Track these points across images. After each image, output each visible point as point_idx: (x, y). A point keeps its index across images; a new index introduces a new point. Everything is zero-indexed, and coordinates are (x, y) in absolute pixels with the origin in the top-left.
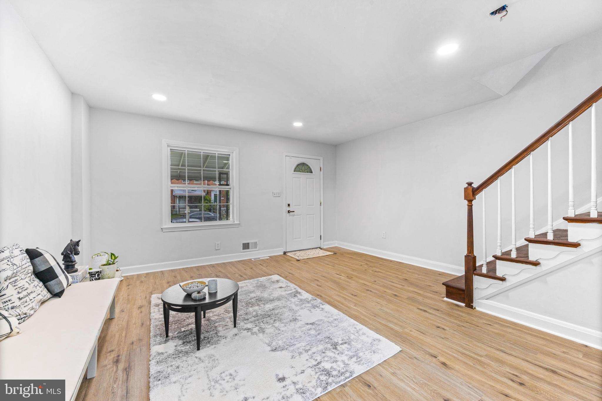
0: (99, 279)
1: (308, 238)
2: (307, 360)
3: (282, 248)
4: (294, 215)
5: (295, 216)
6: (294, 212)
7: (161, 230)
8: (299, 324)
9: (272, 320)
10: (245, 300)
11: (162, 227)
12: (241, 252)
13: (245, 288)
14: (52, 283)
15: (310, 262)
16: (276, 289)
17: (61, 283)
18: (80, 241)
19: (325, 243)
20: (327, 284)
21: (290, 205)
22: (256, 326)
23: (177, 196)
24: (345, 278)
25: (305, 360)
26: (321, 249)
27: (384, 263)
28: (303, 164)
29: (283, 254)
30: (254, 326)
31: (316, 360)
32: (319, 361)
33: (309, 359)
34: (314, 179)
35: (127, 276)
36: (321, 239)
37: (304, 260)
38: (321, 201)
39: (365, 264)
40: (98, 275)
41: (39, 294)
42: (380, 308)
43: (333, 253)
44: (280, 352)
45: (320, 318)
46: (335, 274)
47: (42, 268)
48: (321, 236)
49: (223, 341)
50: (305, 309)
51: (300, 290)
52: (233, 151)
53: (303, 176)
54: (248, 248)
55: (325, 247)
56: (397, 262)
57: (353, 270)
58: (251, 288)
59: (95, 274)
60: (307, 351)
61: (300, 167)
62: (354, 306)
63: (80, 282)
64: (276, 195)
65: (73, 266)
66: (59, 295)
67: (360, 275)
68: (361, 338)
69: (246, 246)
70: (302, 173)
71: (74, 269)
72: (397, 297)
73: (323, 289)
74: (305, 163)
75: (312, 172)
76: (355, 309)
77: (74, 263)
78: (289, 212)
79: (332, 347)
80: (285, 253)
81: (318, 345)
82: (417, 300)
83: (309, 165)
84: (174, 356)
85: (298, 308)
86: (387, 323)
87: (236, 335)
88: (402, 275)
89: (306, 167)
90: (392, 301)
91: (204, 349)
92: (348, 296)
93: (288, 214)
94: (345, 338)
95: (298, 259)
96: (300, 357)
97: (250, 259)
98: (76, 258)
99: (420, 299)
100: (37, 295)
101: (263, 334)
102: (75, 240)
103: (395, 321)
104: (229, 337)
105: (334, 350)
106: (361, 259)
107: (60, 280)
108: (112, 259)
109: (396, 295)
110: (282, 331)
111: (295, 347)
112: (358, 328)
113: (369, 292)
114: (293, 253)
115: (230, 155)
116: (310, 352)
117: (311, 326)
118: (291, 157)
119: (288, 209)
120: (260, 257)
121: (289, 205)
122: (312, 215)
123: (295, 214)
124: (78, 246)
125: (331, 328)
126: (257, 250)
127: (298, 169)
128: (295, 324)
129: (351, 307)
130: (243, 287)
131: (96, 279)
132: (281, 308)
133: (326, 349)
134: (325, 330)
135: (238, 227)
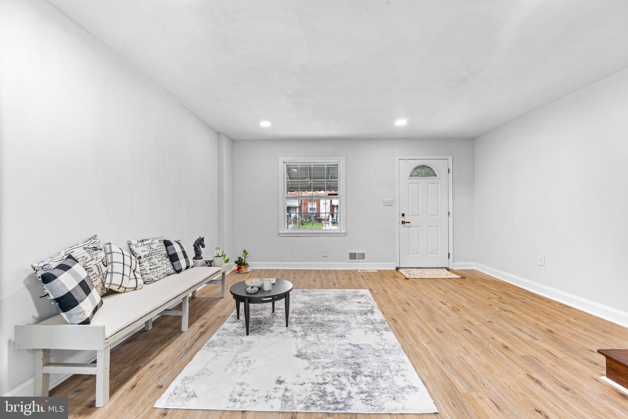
0: (211, 266)
1: (429, 255)
2: (317, 376)
3: (395, 263)
4: (410, 227)
5: (412, 228)
6: (409, 222)
7: (278, 234)
8: (343, 341)
9: (321, 330)
10: (315, 306)
11: (279, 232)
12: (348, 262)
13: (326, 295)
14: (175, 263)
15: (419, 283)
16: (353, 302)
17: (180, 264)
18: (204, 237)
19: (455, 263)
20: (417, 311)
21: (405, 215)
22: (303, 331)
23: (335, 206)
24: (448, 309)
25: (315, 375)
26: (448, 270)
27: (533, 302)
28: (423, 167)
29: (395, 269)
30: (301, 331)
31: (325, 380)
32: (326, 381)
33: (319, 376)
34: (439, 184)
35: (254, 269)
36: (449, 258)
37: (414, 280)
38: (449, 210)
39: (497, 297)
40: (210, 263)
41: (165, 269)
42: (462, 355)
43: (460, 277)
44: (301, 359)
45: (370, 343)
46: (439, 302)
47: (171, 253)
48: (449, 253)
49: (269, 334)
50: (362, 329)
51: (376, 310)
52: (340, 161)
53: (423, 182)
54: (355, 259)
55: (454, 269)
56: (561, 304)
57: (470, 301)
58: (331, 297)
59: (208, 262)
60: (324, 368)
61: (419, 170)
62: (426, 343)
63: (200, 266)
64: (387, 204)
65: (200, 255)
66: (178, 271)
67: (473, 310)
68: (395, 378)
69: (353, 256)
70: (422, 177)
71: (200, 257)
72: (505, 351)
73: (406, 315)
74: (425, 166)
75: (436, 176)
76: (424, 346)
77: (200, 253)
78: (403, 222)
79: (352, 374)
80: (397, 269)
81: (340, 367)
82: (539, 363)
83: (432, 167)
84: (230, 334)
85: (356, 326)
86: (453, 376)
87: (281, 333)
88: (550, 324)
89: (427, 170)
90: (490, 352)
91: (251, 336)
92: (430, 330)
93: (402, 226)
94: (375, 372)
95: (408, 276)
96: (313, 371)
97: (357, 270)
98: (202, 249)
99: (548, 365)
100: (163, 269)
101: (303, 339)
102: (202, 237)
103: (469, 377)
104: (275, 333)
105: (351, 378)
106: (497, 290)
107: (180, 262)
108: (244, 254)
109: (506, 347)
110: (321, 343)
111: (318, 360)
112: (403, 366)
113: (466, 333)
114: (407, 270)
115: (338, 165)
116: (326, 370)
117: (352, 347)
118: (406, 160)
119: (403, 219)
120: (367, 269)
121: (403, 215)
122: (437, 228)
123: (412, 226)
124: (203, 241)
125: (371, 357)
126: (365, 262)
127: (415, 173)
128: (338, 340)
129: (421, 343)
130: (325, 294)
131: (208, 266)
132: (340, 322)
133: (345, 374)
134: (362, 355)
135: (344, 236)
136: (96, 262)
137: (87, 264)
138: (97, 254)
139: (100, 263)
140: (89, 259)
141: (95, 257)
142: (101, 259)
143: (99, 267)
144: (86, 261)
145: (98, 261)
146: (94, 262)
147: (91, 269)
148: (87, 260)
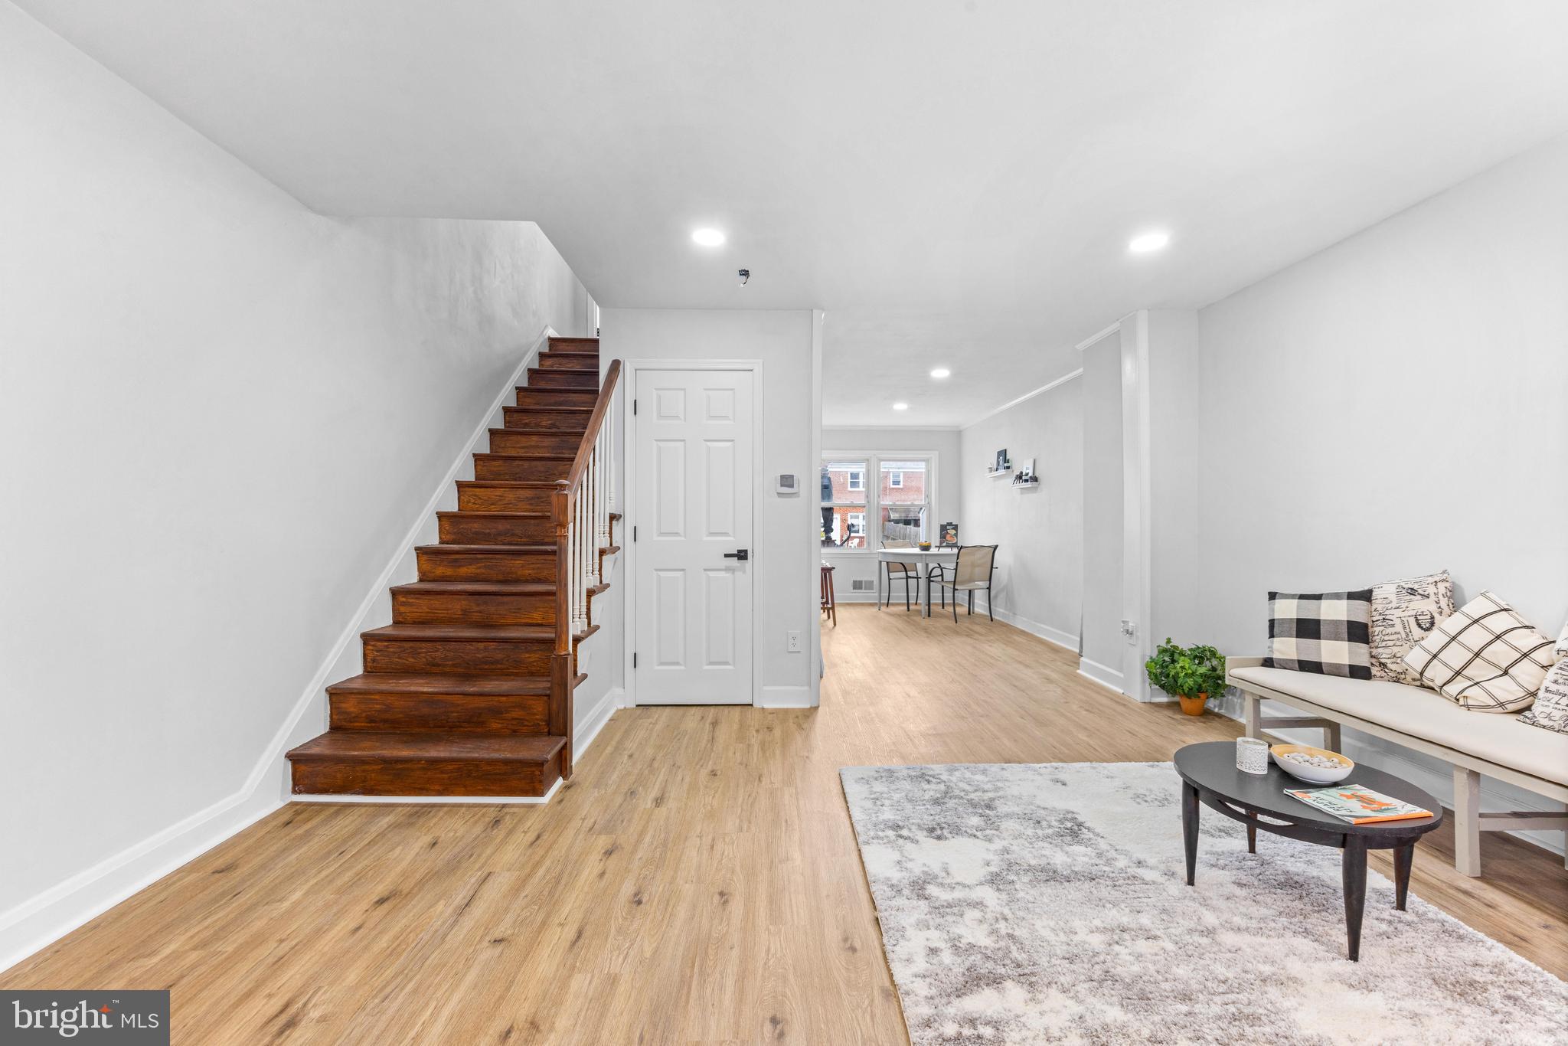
136: (1402, 614)
137: (1387, 612)
138: (1410, 601)
139: (1409, 619)
140: (1394, 605)
141: (1404, 605)
142: (1415, 611)
143: (1406, 624)
144: (1387, 606)
145: (1407, 613)
146: (1398, 613)
147: (1391, 623)
148: (1390, 606)
